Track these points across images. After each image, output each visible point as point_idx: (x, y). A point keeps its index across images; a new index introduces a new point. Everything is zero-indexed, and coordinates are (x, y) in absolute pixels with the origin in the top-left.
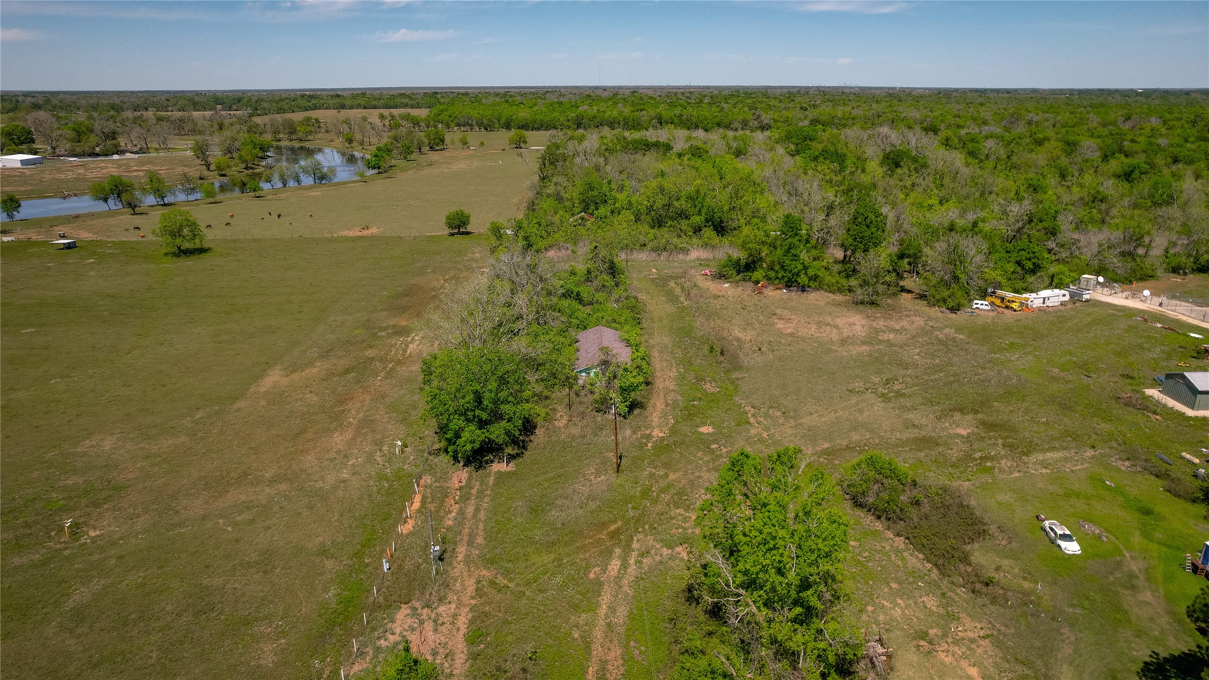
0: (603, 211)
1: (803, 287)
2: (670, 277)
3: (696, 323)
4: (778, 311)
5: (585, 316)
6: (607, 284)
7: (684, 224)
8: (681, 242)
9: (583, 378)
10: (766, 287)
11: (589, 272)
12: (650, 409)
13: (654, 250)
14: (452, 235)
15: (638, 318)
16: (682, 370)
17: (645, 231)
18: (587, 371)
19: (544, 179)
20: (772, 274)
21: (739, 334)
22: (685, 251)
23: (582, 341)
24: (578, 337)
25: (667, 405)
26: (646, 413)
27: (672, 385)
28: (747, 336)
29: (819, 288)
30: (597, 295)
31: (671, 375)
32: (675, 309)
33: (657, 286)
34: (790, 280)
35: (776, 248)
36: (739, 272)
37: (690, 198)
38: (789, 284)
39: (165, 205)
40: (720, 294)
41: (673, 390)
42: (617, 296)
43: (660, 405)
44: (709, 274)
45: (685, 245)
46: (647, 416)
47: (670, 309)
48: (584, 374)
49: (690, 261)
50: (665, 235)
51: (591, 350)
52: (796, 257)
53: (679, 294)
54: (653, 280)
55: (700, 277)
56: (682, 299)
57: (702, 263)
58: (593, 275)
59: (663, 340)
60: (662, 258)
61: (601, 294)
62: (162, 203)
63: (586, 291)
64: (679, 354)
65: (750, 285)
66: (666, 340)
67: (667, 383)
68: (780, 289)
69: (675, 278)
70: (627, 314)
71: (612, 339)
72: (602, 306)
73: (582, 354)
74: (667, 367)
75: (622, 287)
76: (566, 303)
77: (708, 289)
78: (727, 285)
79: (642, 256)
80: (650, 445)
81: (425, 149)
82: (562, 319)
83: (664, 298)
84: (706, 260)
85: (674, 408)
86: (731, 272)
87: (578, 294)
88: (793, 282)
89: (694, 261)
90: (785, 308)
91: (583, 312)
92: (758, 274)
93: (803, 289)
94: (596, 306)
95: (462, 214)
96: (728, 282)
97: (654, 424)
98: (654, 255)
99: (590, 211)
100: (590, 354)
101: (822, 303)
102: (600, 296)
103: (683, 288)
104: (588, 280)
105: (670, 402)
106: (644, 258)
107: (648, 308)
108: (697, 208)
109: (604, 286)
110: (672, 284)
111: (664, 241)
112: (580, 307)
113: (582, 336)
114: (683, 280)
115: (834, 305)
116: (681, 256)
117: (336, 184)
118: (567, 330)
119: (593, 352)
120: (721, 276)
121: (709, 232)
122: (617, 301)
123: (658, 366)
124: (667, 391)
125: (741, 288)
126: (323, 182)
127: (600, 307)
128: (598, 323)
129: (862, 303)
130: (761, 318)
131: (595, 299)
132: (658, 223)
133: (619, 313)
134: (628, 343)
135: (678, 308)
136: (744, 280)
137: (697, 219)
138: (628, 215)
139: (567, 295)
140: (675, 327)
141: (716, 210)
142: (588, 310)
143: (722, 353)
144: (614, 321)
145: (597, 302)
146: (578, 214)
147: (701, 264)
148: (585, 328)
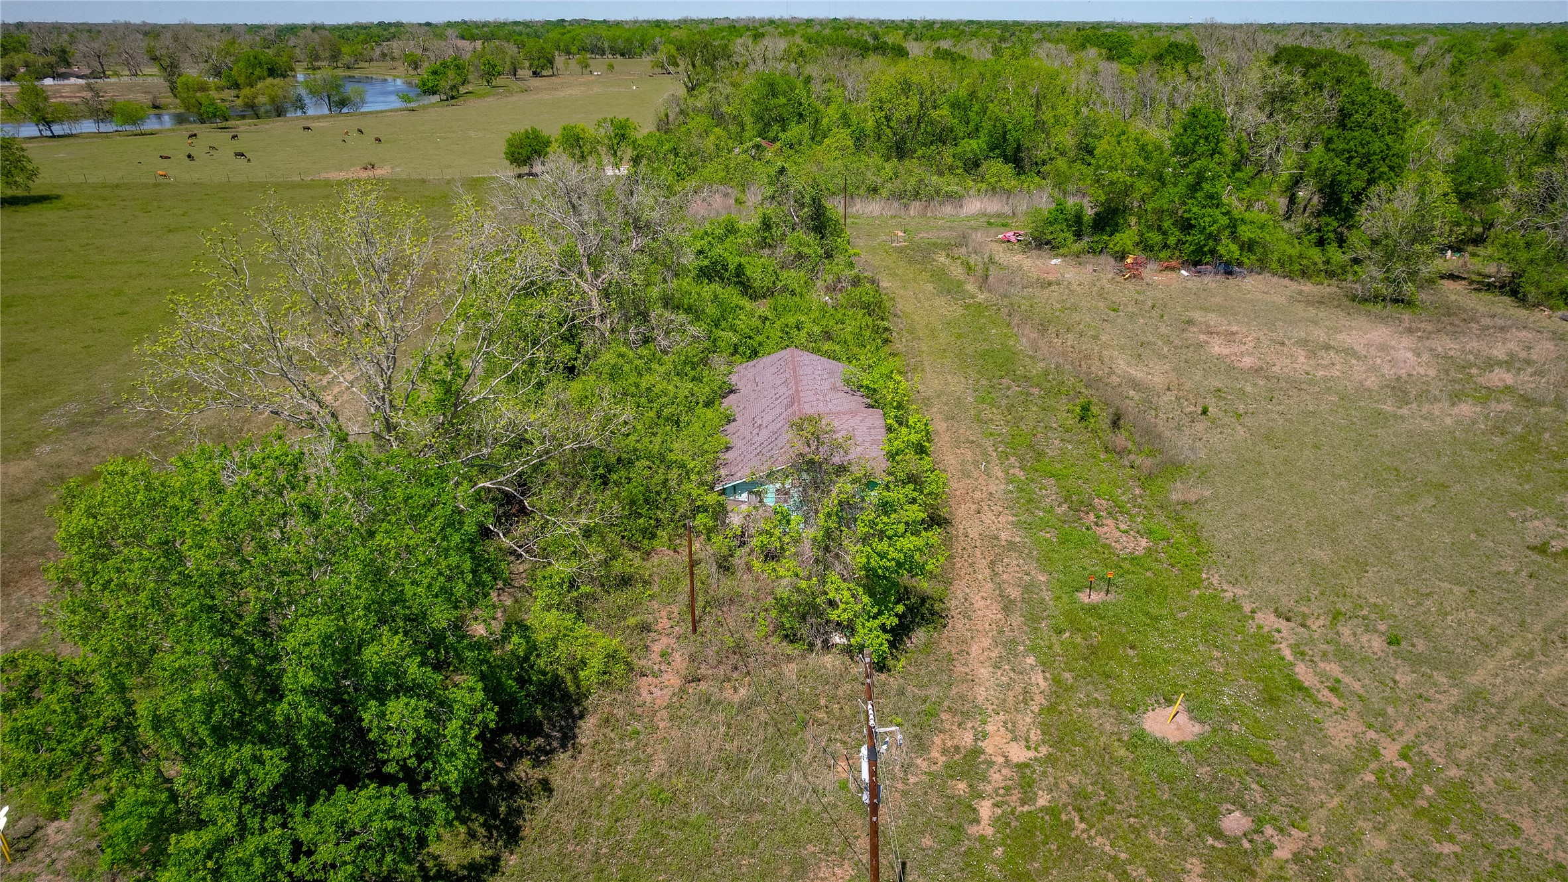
0: (795, 131)
1: (1228, 264)
2: (935, 245)
3: (1017, 341)
4: (1197, 315)
5: (755, 322)
6: (806, 250)
7: (948, 154)
8: (949, 183)
9: (740, 509)
10: (1143, 265)
11: (767, 225)
12: (958, 625)
13: (899, 196)
14: (520, 176)
15: (886, 329)
16: (1021, 475)
17: (874, 165)
18: (753, 487)
19: (693, 89)
20: (1155, 237)
21: (1132, 371)
22: (955, 198)
23: (746, 390)
24: (734, 379)
25: (1008, 606)
26: (946, 641)
27: (1002, 525)
28: (1156, 374)
29: (1262, 267)
30: (784, 274)
31: (992, 488)
32: (960, 311)
33: (910, 263)
34: (1199, 250)
35: (1164, 184)
36: (1079, 235)
37: (956, 105)
38: (1194, 262)
39: (54, 136)
40: (1051, 278)
41: (1012, 545)
42: (830, 279)
43: (986, 610)
44: (1013, 239)
45: (955, 188)
46: (950, 658)
47: (949, 309)
48: (744, 497)
49: (969, 218)
50: (913, 170)
51: (768, 418)
52: (1213, 199)
53: (962, 278)
54: (900, 251)
55: (995, 246)
56: (970, 287)
57: (992, 222)
58: (777, 232)
59: (947, 384)
60: (912, 212)
61: (793, 273)
62: (49, 133)
63: (757, 268)
64: (1000, 426)
65: (1107, 261)
66: (957, 384)
67: (987, 518)
68: (1173, 269)
69: (947, 247)
70: (855, 321)
71: (827, 385)
72: (797, 299)
73: (740, 432)
74: (976, 463)
75: (840, 259)
76: (708, 290)
77: (1020, 268)
78: (1054, 262)
79: (869, 209)
80: (985, 810)
81: (524, 73)
82: (692, 329)
83: (930, 287)
84: (999, 215)
85: (1032, 619)
86: (1062, 235)
87: (740, 271)
88: (1204, 254)
89: (975, 217)
90: (1208, 310)
91: (749, 312)
92: (1126, 238)
93: (1228, 269)
94: (782, 300)
95: (536, 137)
96: (1057, 256)
97: (981, 693)
98: (896, 205)
99: (771, 135)
100: (765, 434)
101: (1281, 300)
102: (792, 277)
103: (969, 268)
104: (763, 244)
105: (1014, 593)
106: (877, 212)
107: (900, 306)
108: (972, 125)
109: (800, 256)
110: (942, 258)
111: (913, 180)
112: (745, 302)
113: (744, 374)
114: (963, 250)
115: (1309, 303)
116: (948, 209)
117: (362, 114)
118: (705, 362)
119: (772, 427)
120: (1042, 242)
121: (996, 168)
122: (831, 289)
123: (950, 460)
124: (998, 551)
125: (1090, 267)
126: (345, 110)
127: (792, 301)
128: (787, 339)
129: (1376, 298)
130: (1164, 329)
131: (779, 285)
132: (900, 150)
133: (839, 316)
134: (872, 398)
135: (968, 307)
136: (1091, 251)
137: (974, 145)
138: (843, 137)
139: (712, 272)
140: (970, 350)
141: (1010, 126)
142: (763, 308)
143: (1115, 423)
144: (827, 336)
145: (785, 288)
146: (751, 140)
147: (989, 224)
148: (755, 353)
